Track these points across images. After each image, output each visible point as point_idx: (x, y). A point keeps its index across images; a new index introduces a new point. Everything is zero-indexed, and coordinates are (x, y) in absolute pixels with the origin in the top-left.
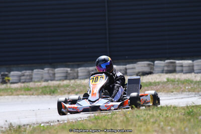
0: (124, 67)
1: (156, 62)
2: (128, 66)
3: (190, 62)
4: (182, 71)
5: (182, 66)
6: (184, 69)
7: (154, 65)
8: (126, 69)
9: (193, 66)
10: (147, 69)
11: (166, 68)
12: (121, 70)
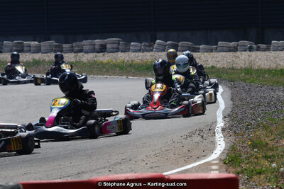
1: (5, 42)
3: (36, 43)
4: (29, 51)
5: (30, 46)
6: (32, 49)
7: (2, 45)
9: (40, 47)
11: (14, 48)
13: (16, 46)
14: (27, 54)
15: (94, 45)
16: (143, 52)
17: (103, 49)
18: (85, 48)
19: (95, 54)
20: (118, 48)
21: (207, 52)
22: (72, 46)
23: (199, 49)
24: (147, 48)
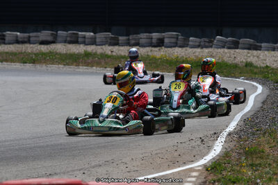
0: (28, 34)
1: (59, 32)
2: (31, 34)
3: (92, 34)
4: (85, 43)
5: (84, 37)
6: (87, 40)
7: (57, 35)
8: (29, 37)
9: (95, 38)
10: (50, 39)
11: (68, 39)
12: (24, 38)
13: (71, 37)
14: (82, 46)
15: (152, 38)
16: (202, 48)
17: (160, 43)
18: (142, 41)
19: (150, 48)
20: (176, 43)
21: (268, 50)
22: (129, 40)
23: (261, 47)
24: (207, 44)
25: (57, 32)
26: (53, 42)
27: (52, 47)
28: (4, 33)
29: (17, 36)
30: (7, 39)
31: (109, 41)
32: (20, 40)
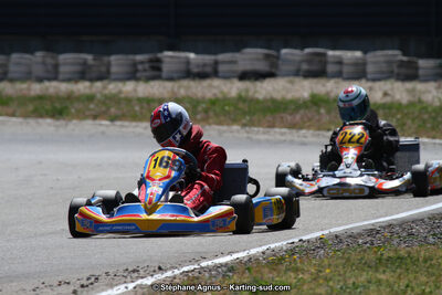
0: (213, 57)
1: (284, 51)
2: (221, 57)
3: (358, 54)
4: (339, 75)
5: (340, 62)
6: (346, 69)
7: (278, 58)
8: (216, 63)
9: (364, 64)
10: (262, 66)
11: (305, 67)
12: (205, 65)
13: (309, 62)
25: (278, 51)
26: (271, 75)
27: (266, 89)
28: (159, 55)
29: (188, 62)
30: (166, 68)
31: (396, 70)
32: (195, 70)
